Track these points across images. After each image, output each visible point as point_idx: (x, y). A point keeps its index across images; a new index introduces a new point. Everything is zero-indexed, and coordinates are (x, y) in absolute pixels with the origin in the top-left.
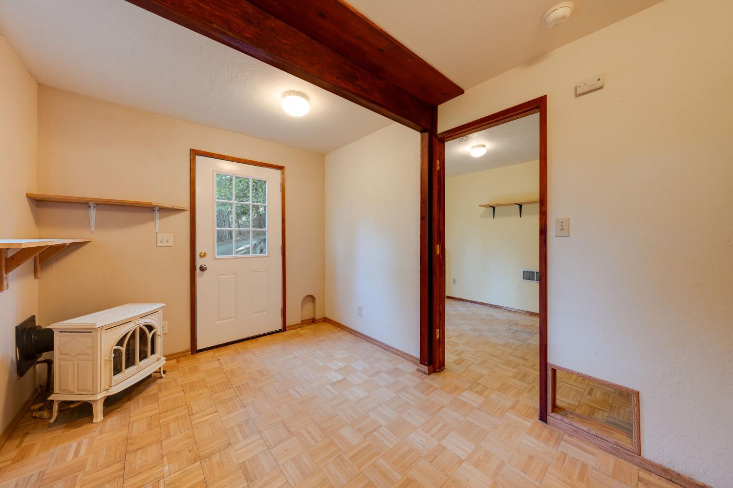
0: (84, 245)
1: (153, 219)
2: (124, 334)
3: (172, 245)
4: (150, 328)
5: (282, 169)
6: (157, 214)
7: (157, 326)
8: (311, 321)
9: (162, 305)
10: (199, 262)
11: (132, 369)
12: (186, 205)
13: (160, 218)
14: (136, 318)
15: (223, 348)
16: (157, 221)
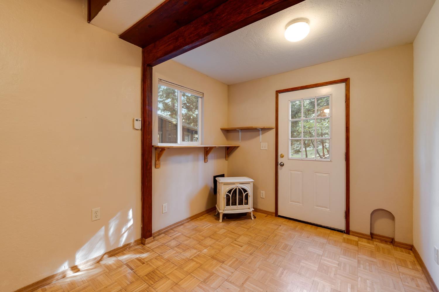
0: (237, 148)
1: (259, 135)
2: (231, 189)
3: (267, 149)
4: (245, 191)
5: (346, 81)
6: (261, 132)
7: (249, 191)
8: (390, 240)
9: (253, 180)
10: (280, 160)
11: (234, 207)
12: (273, 125)
13: (262, 134)
14: (237, 183)
15: (292, 221)
16: (261, 136)
